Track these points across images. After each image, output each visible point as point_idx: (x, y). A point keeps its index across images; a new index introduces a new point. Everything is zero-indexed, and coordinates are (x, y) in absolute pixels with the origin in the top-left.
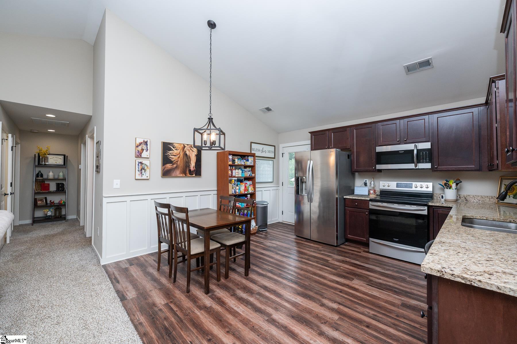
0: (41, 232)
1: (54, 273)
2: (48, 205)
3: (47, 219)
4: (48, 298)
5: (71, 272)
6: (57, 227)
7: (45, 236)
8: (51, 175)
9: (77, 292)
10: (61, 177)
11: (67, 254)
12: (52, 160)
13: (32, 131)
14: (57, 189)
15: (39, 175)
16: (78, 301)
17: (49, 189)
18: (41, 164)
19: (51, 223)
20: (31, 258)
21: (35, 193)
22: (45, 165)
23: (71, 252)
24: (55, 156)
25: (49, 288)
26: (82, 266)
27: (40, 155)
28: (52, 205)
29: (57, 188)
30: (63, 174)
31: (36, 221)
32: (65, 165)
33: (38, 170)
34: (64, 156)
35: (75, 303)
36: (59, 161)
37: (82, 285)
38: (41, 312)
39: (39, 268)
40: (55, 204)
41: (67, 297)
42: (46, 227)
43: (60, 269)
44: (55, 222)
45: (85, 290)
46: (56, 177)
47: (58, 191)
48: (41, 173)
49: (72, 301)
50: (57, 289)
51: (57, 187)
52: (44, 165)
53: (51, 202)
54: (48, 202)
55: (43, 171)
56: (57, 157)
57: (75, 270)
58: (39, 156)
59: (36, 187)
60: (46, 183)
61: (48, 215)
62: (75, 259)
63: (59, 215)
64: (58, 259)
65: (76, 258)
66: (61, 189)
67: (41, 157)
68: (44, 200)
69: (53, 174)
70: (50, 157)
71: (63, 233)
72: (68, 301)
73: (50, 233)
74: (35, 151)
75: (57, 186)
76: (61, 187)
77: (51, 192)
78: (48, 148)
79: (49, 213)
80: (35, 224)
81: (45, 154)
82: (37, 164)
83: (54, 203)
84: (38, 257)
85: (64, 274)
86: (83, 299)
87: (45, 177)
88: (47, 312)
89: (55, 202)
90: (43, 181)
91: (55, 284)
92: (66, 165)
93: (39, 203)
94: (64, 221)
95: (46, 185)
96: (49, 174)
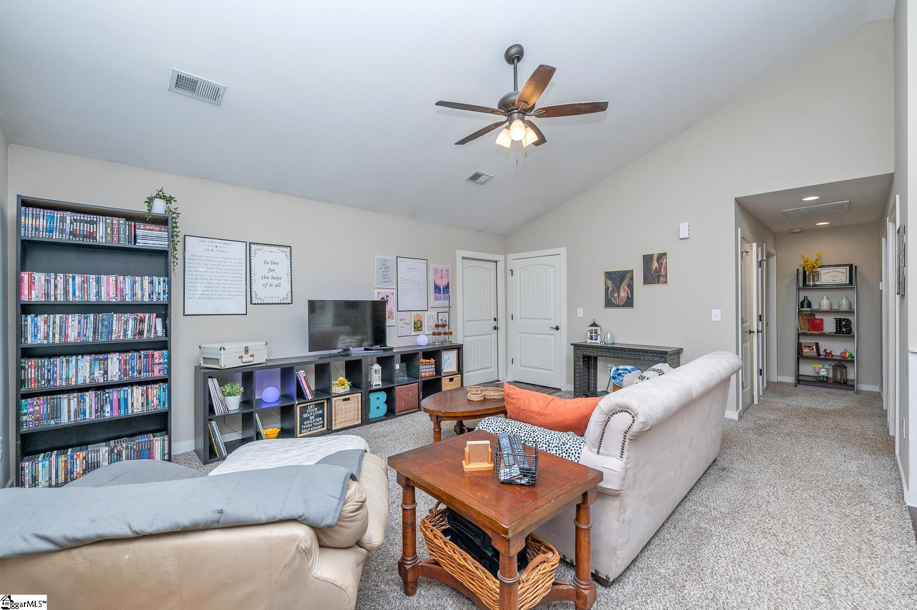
0: (806, 400)
1: (804, 473)
2: (821, 357)
3: (820, 382)
4: (783, 507)
5: (834, 487)
6: (836, 399)
7: (809, 409)
8: (825, 304)
9: (833, 527)
10: (844, 307)
11: (837, 451)
12: (827, 277)
13: (792, 231)
14: (837, 330)
15: (805, 303)
16: (830, 541)
17: (822, 329)
18: (808, 286)
19: (825, 390)
20: (779, 435)
21: (799, 335)
22: (815, 285)
23: (846, 452)
24: (831, 269)
25: (789, 493)
26: (861, 486)
27: (806, 269)
28: (828, 357)
29: (837, 328)
30: (847, 302)
31: (800, 380)
32: (852, 285)
33: (802, 295)
34: (851, 266)
35: (823, 541)
36: (841, 276)
37: (847, 520)
38: (767, 521)
39: (784, 455)
40: (834, 358)
41: (812, 523)
42: (815, 395)
43: (816, 472)
44: (834, 391)
45: (849, 532)
46: (835, 307)
47: (840, 333)
48: (808, 300)
49: (819, 536)
50: (802, 501)
51: (837, 326)
52: (813, 286)
53: (827, 353)
54: (822, 352)
55: (812, 296)
56: (836, 270)
57: (843, 485)
58: (805, 272)
59: (800, 324)
60: (817, 317)
61: (821, 374)
62: (849, 467)
63: (841, 379)
64: (819, 454)
65: (853, 466)
66: (844, 329)
67: (807, 273)
68: (814, 347)
69: (828, 302)
70: (823, 271)
71: (842, 413)
72: (811, 531)
73: (819, 407)
74: (798, 264)
75: (837, 323)
76: (844, 326)
77: (825, 333)
78: (818, 256)
79: (823, 372)
80: (800, 386)
81: (814, 267)
82: (801, 285)
83: (832, 356)
84: (789, 438)
85: (820, 484)
86: (840, 544)
87: (815, 306)
88: (774, 526)
89: (833, 353)
90: (813, 313)
91: (799, 492)
92: (854, 283)
93: (805, 351)
94: (851, 392)
95: (816, 321)
96: (822, 302)
